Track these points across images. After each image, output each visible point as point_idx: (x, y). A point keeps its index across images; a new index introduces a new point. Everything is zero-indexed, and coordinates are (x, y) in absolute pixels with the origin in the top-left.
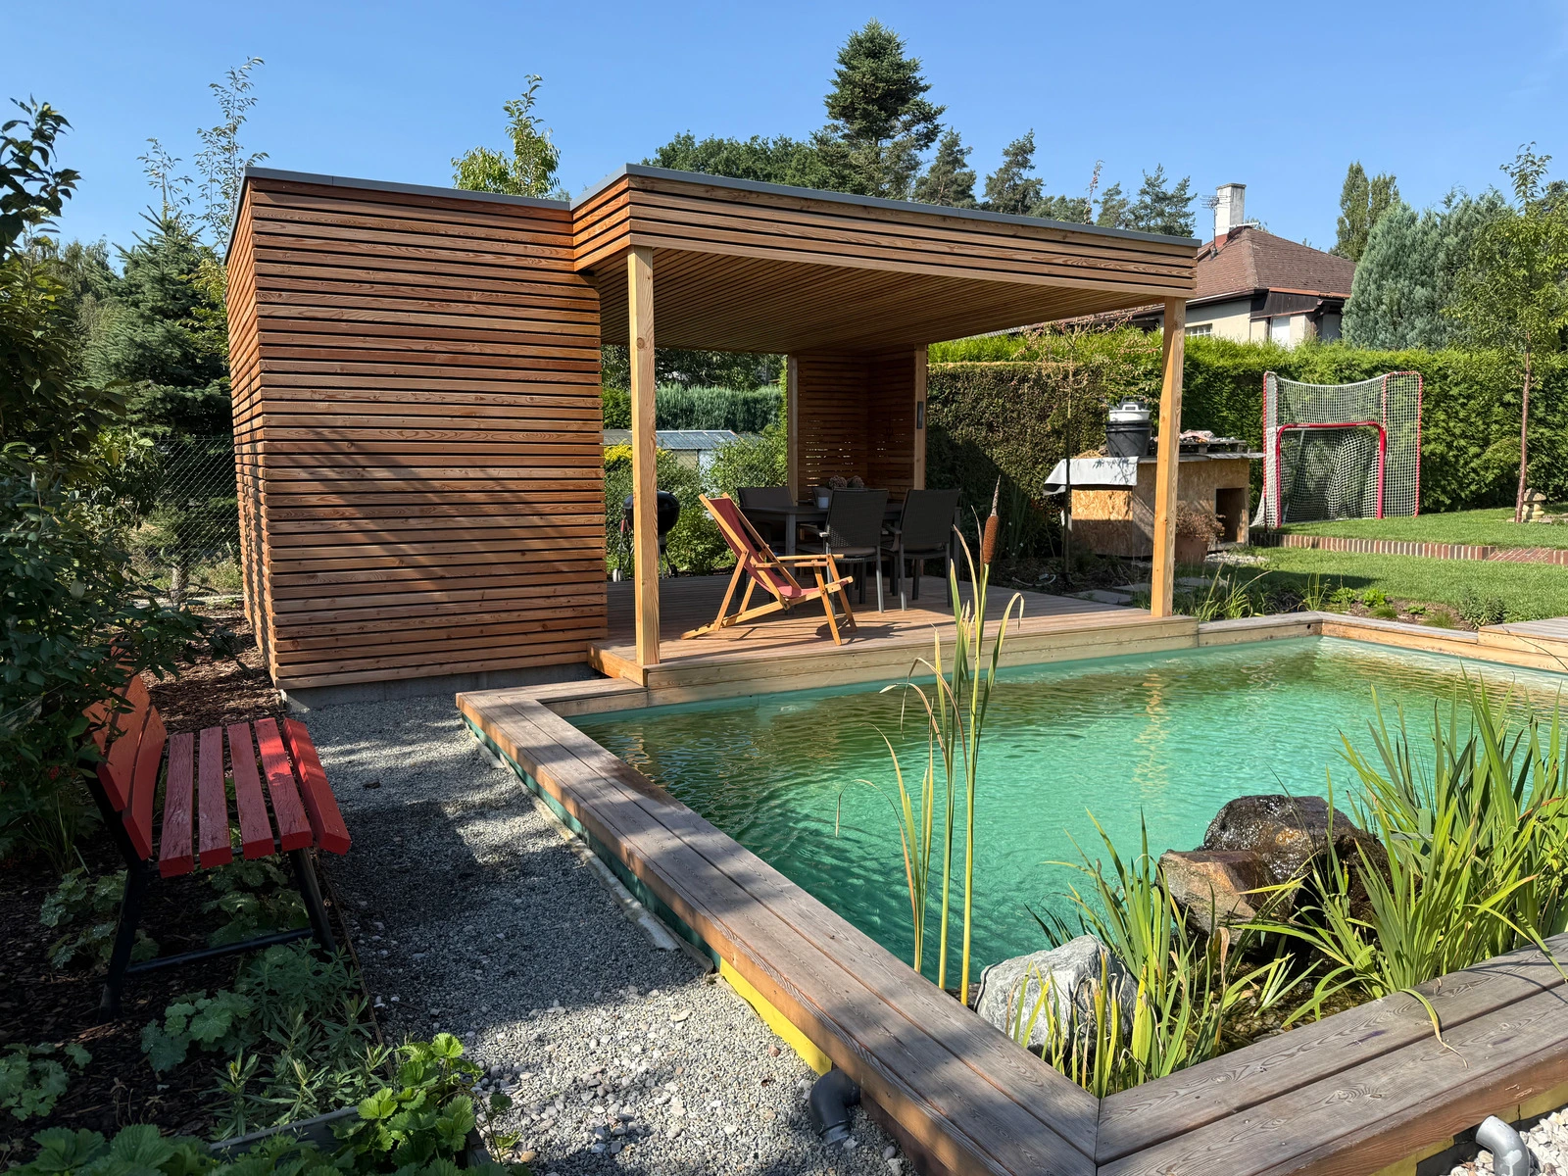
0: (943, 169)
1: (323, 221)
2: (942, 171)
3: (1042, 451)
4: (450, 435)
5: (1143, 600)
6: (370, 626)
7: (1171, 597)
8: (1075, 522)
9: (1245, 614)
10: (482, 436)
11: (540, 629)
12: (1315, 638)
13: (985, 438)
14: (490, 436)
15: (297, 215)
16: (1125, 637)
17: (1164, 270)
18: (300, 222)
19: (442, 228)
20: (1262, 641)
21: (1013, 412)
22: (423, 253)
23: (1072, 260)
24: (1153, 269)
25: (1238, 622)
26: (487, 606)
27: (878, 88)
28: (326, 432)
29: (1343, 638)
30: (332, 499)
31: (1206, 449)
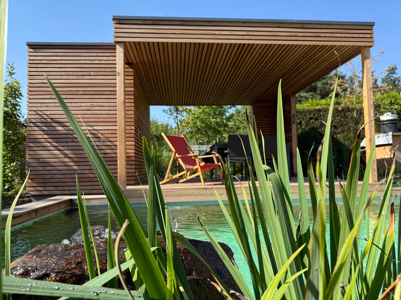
1: (47, 55)
4: (82, 116)
14: (95, 116)
17: (356, 35)
18: (44, 56)
19: (82, 54)
22: (76, 62)
23: (307, 34)
24: (350, 35)
28: (45, 116)
30: (46, 136)
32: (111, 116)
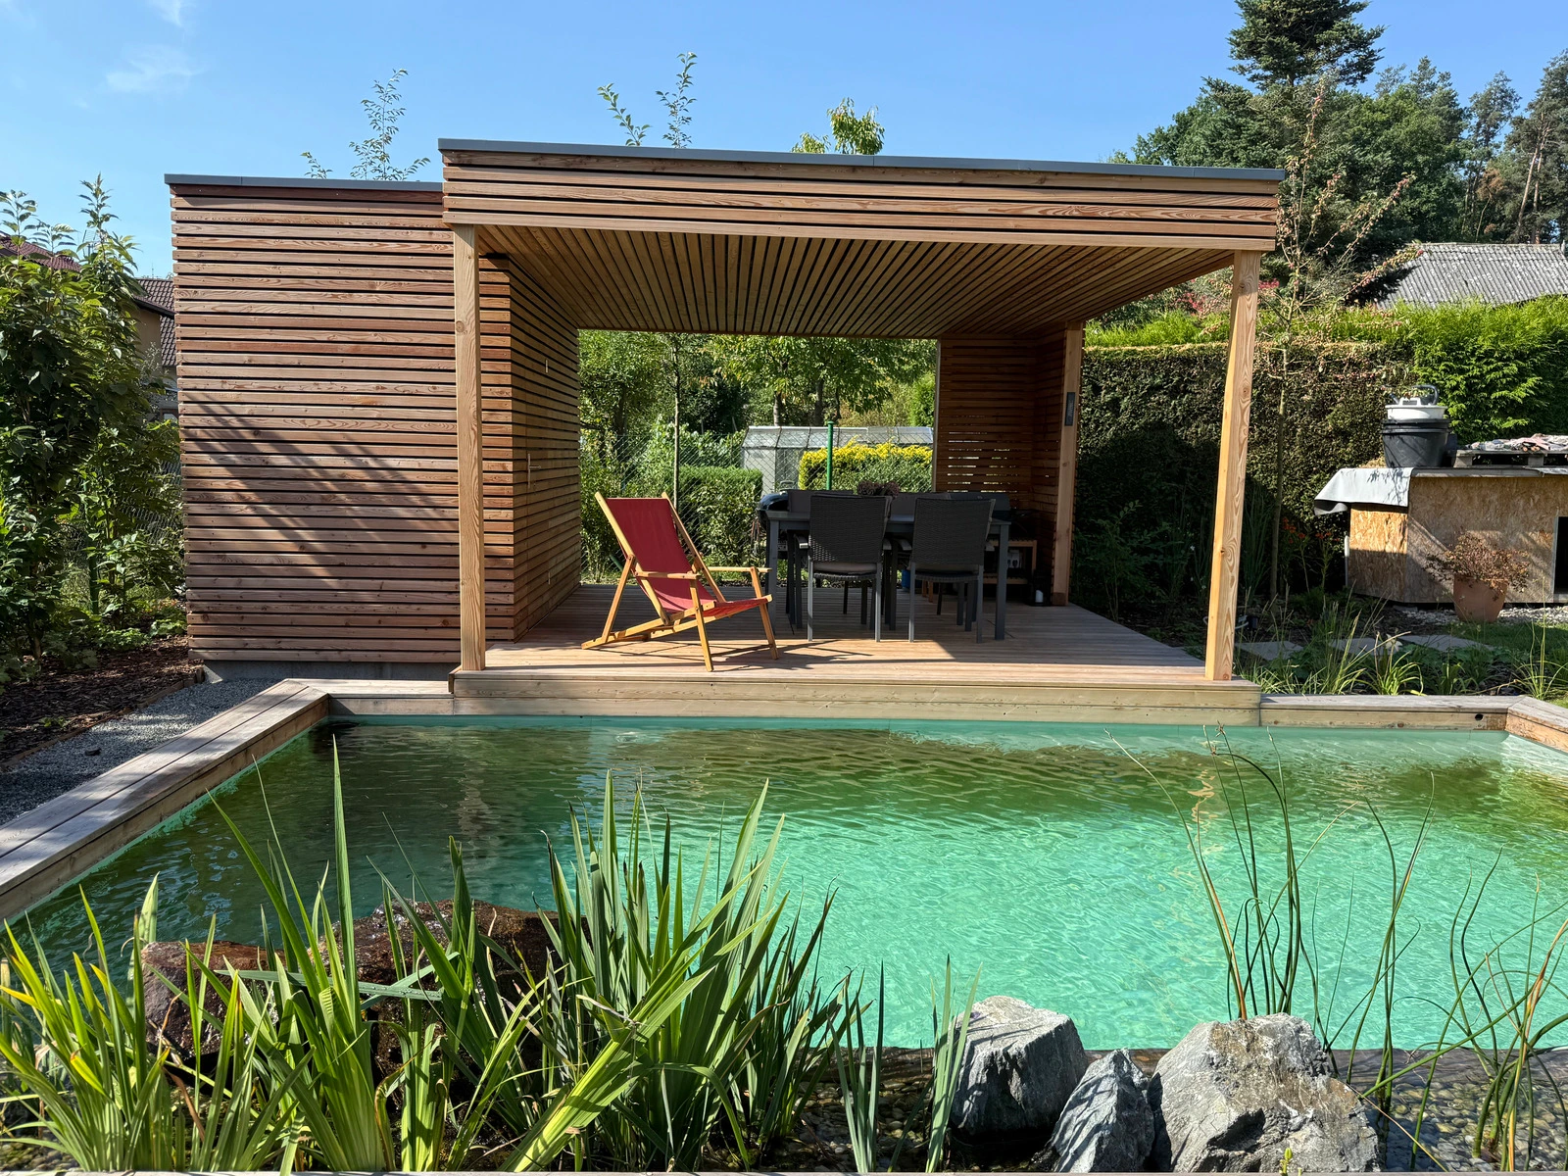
1: (234, 220)
4: (351, 424)
6: (271, 607)
10: (383, 425)
11: (439, 625)
14: (390, 426)
15: (211, 216)
17: (1217, 215)
19: (346, 220)
20: (1384, 728)
22: (328, 245)
23: (1052, 210)
26: (385, 597)
28: (234, 422)
30: (238, 484)
31: (1541, 461)
32: (441, 427)
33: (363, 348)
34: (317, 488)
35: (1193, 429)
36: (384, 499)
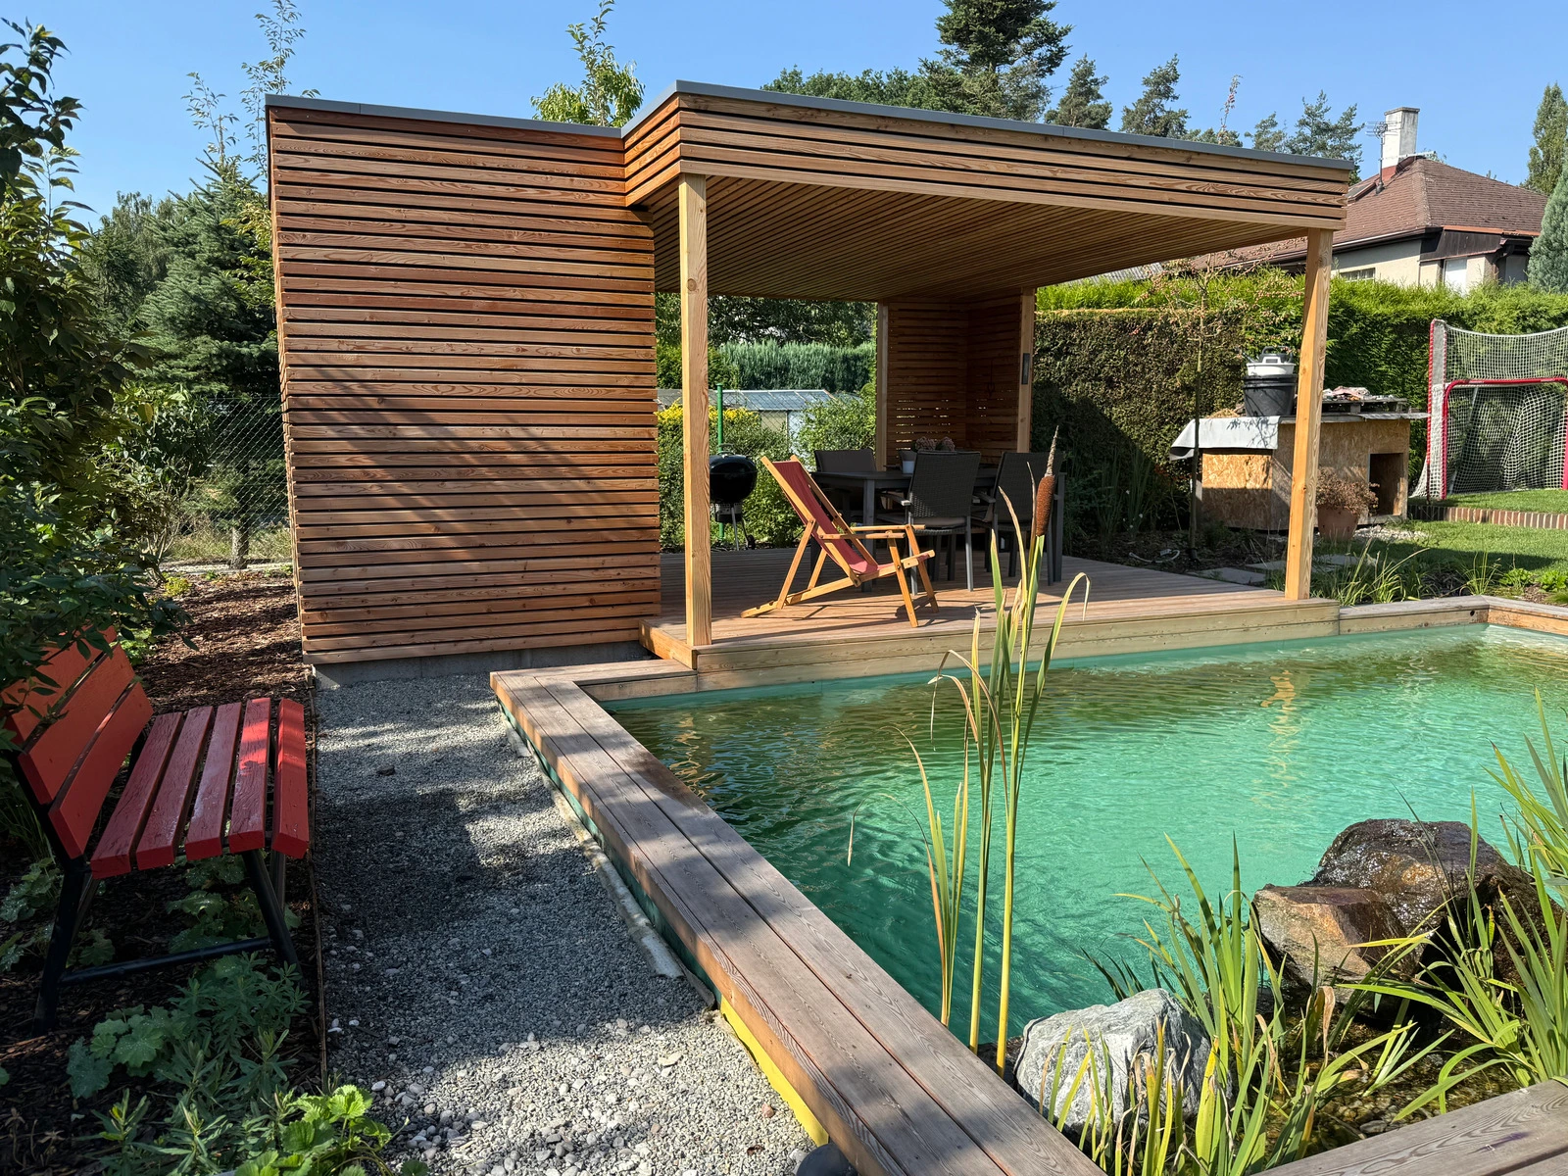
0: (1075, 101)
1: (350, 153)
2: (1074, 103)
3: (1169, 410)
4: (489, 390)
5: (1275, 580)
6: (404, 597)
7: (1308, 577)
8: (1206, 491)
9: (1397, 597)
10: (524, 391)
11: (587, 604)
12: (1480, 626)
13: (1104, 395)
14: (533, 391)
15: (322, 147)
16: (1252, 622)
17: (1308, 197)
18: (324, 155)
19: (480, 160)
20: (1415, 628)
21: (1136, 365)
22: (459, 188)
23: (1196, 186)
24: (1294, 196)
25: (1388, 607)
26: (530, 578)
27: (995, 8)
28: (355, 387)
29: (1514, 626)
30: (364, 460)
31: (1359, 409)
32: (586, 393)
33: (501, 306)
34: (455, 462)
35: (1073, 388)
36: (529, 472)
